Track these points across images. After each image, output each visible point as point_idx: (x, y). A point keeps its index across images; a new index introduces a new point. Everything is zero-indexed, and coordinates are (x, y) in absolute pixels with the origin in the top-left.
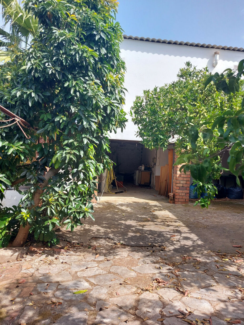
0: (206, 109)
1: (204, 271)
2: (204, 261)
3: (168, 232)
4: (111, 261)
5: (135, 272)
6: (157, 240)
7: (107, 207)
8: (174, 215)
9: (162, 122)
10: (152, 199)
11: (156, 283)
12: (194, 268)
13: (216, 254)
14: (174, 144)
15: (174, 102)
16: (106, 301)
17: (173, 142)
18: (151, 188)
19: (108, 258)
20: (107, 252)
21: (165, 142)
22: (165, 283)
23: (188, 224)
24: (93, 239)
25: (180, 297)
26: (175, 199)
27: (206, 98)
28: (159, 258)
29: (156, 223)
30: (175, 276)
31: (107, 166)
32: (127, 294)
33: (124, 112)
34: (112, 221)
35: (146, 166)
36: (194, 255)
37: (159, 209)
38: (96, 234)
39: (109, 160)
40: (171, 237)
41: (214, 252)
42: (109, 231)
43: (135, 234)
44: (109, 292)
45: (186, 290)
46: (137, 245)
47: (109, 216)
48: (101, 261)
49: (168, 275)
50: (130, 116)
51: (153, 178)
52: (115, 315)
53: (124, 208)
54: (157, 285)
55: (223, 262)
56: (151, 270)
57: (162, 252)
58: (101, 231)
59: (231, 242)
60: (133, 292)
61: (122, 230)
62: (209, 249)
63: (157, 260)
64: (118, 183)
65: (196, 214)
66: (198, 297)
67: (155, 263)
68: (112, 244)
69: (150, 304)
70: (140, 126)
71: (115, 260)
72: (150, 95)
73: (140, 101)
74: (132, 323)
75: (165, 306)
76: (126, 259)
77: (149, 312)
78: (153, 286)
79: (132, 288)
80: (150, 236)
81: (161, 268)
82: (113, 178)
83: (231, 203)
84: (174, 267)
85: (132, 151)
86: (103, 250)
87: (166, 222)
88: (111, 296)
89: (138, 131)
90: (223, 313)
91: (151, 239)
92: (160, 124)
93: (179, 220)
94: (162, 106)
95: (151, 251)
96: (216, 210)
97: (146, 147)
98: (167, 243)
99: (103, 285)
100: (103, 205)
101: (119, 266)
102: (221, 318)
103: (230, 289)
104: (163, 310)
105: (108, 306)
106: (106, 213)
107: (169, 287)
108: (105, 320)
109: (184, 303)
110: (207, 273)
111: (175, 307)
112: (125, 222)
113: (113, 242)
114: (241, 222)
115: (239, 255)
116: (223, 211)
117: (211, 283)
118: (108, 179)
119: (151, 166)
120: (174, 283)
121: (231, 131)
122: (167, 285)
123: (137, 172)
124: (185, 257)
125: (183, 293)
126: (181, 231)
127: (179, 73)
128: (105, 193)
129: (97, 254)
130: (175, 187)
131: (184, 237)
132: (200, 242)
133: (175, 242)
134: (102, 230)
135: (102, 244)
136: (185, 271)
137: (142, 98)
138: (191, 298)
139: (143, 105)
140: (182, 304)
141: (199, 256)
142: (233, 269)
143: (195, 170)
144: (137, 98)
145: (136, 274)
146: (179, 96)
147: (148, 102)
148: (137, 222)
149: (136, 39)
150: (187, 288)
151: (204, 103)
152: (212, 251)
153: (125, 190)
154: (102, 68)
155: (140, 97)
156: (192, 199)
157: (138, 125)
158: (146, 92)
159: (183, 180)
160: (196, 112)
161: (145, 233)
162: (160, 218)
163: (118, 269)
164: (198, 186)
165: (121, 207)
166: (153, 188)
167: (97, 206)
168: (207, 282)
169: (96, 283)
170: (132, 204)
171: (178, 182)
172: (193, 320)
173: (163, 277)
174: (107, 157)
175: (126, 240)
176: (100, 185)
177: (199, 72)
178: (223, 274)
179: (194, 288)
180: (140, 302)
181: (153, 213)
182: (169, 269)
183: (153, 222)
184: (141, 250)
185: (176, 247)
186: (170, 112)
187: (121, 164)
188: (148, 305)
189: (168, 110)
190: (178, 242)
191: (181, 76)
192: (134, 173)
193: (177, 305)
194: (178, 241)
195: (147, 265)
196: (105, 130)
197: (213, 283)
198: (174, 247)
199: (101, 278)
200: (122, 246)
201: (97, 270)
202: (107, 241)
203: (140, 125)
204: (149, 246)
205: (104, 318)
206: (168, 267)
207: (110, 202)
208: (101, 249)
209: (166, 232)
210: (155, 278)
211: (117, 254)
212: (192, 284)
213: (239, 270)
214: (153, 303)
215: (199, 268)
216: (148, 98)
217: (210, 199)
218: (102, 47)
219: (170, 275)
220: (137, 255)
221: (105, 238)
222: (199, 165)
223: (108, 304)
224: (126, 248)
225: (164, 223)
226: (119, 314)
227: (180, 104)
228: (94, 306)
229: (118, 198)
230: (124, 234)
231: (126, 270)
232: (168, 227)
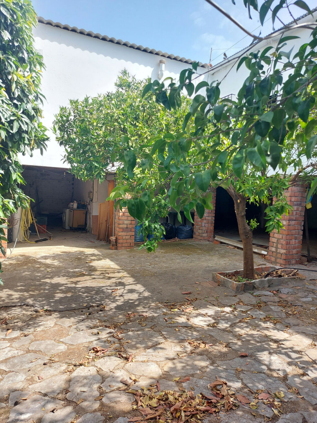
0: (150, 132)
1: (151, 328)
2: (151, 315)
3: (109, 286)
4: (31, 336)
5: (65, 344)
6: (94, 299)
7: (24, 262)
8: (117, 264)
9: (96, 145)
10: (89, 247)
11: (94, 353)
12: (140, 326)
13: (164, 305)
14: (115, 174)
15: (111, 118)
16: (24, 390)
17: (113, 172)
18: (87, 232)
19: (26, 332)
20: (24, 324)
21: (102, 172)
22: (105, 351)
23: (133, 274)
24: (3, 310)
25: (124, 364)
26: (118, 244)
27: (149, 117)
28: (97, 321)
29: (93, 277)
30: (116, 340)
31: (19, 203)
32: (54, 376)
33: (43, 127)
34: (31, 281)
35: (80, 202)
36: (140, 310)
37: (98, 258)
38: (6, 301)
39: (23, 196)
40: (113, 292)
41: (162, 303)
42: (27, 296)
43: (65, 295)
44: (29, 378)
45: (130, 354)
46: (68, 309)
47: (26, 275)
48: (15, 338)
49: (108, 341)
50: (54, 133)
51: (90, 218)
52: (37, 406)
53: (49, 261)
54: (94, 355)
55: (172, 313)
56: (86, 338)
57: (100, 312)
58: (13, 297)
59: (180, 289)
60: (62, 370)
61: (47, 292)
62: (157, 300)
63: (94, 324)
64: (39, 227)
65: (142, 260)
66: (144, 360)
67: (91, 328)
68: (31, 313)
69: (85, 381)
70: (69, 148)
71: (37, 334)
72: (79, 107)
73: (66, 114)
74: (61, 412)
75: (104, 379)
76: (52, 329)
77: (84, 392)
78: (89, 357)
79: (60, 366)
80: (86, 294)
81: (100, 333)
82: (30, 221)
83: (181, 244)
84: (116, 330)
85: (59, 182)
86: (17, 322)
87: (107, 274)
88: (31, 383)
89: (65, 155)
90: (171, 373)
91: (87, 299)
92: (94, 147)
93: (122, 270)
94: (95, 124)
95: (87, 314)
96: (165, 253)
97: (77, 177)
98: (107, 300)
99: (18, 370)
100: (17, 259)
101: (42, 340)
102: (170, 379)
103: (179, 344)
104: (101, 386)
105: (27, 397)
106: (22, 271)
107: (110, 355)
108: (23, 417)
109: (127, 371)
110: (154, 329)
111: (117, 377)
112: (51, 280)
113: (33, 309)
114: (191, 264)
115: (189, 303)
116: (172, 254)
117: (158, 340)
118: (23, 222)
119: (87, 202)
120: (116, 349)
121: (172, 159)
122: (108, 353)
123: (68, 210)
124: (129, 314)
125: (127, 359)
126: (125, 283)
127: (118, 82)
128: (19, 242)
129: (8, 330)
130: (118, 229)
131: (129, 290)
132: (146, 294)
133: (117, 298)
134: (16, 295)
135: (16, 315)
136: (129, 331)
137: (68, 110)
138: (137, 362)
139: (71, 119)
140: (126, 373)
141: (145, 311)
142: (182, 320)
143: (133, 205)
144: (62, 109)
145: (66, 347)
146: (117, 112)
147: (77, 116)
148: (67, 279)
149: (58, 26)
150: (131, 352)
151: (148, 123)
152: (160, 302)
153: (50, 237)
154: (5, 60)
155: (65, 108)
156: (138, 243)
157: (65, 147)
158: (74, 103)
159: (127, 220)
160: (138, 135)
161: (79, 291)
162: (98, 269)
163: (40, 344)
164: (144, 227)
165: (44, 261)
166: (90, 231)
167: (7, 263)
168: (154, 339)
169: (7, 370)
170: (60, 255)
171: (121, 222)
172: (138, 390)
173: (102, 344)
174: (18, 191)
175: (52, 304)
176: (10, 231)
177: (139, 83)
178: (171, 327)
179: (139, 350)
180: (71, 382)
181: (90, 265)
182: (110, 333)
183: (90, 276)
184: (73, 314)
185: (119, 304)
186: (105, 132)
187: (43, 200)
188: (83, 384)
189: (103, 129)
190: (121, 298)
191: (120, 86)
192: (62, 213)
193: (120, 375)
194: (121, 296)
195: (82, 333)
196: (14, 152)
197: (160, 339)
198: (116, 304)
199: (16, 361)
200: (46, 313)
201: (9, 351)
202: (24, 309)
203: (67, 146)
204: (84, 307)
205: (21, 414)
206: (109, 330)
207: (28, 255)
208: (15, 321)
209: (107, 286)
210: (92, 347)
211: (40, 325)
212: (138, 345)
213: (189, 320)
214: (89, 379)
215: (145, 325)
216: (76, 111)
217: (157, 241)
218: (3, 29)
219: (111, 339)
220: (68, 322)
221: (21, 305)
222: (137, 199)
223: (26, 394)
224: (53, 315)
225: (104, 276)
226: (43, 403)
227: (119, 123)
228: (6, 400)
229: (40, 249)
230: (49, 297)
231: (53, 344)
232: (109, 280)
